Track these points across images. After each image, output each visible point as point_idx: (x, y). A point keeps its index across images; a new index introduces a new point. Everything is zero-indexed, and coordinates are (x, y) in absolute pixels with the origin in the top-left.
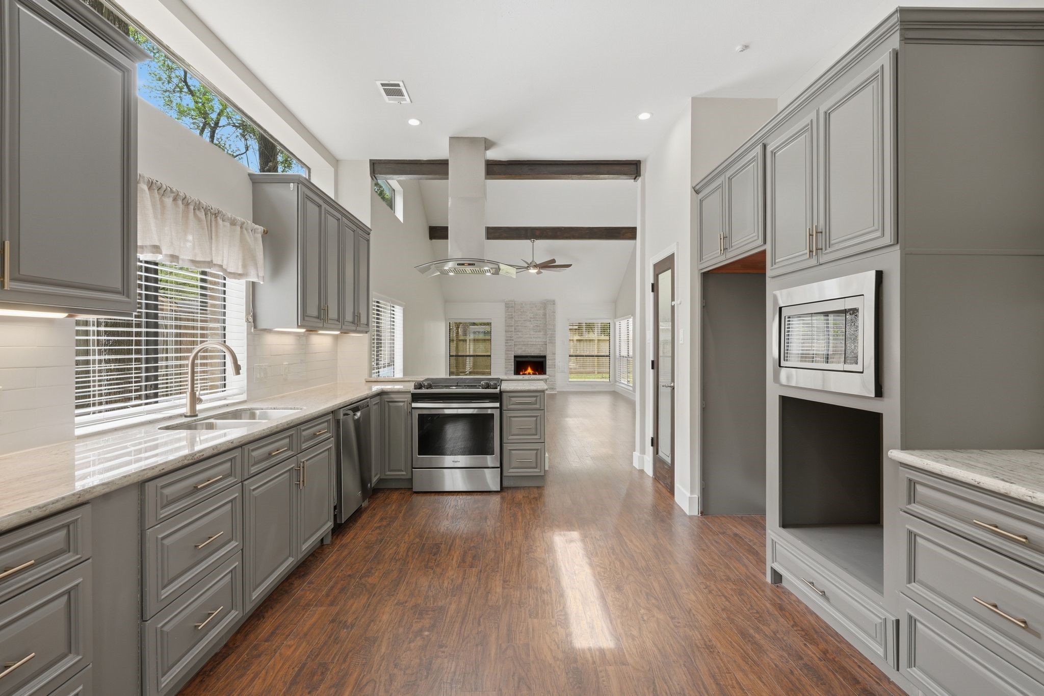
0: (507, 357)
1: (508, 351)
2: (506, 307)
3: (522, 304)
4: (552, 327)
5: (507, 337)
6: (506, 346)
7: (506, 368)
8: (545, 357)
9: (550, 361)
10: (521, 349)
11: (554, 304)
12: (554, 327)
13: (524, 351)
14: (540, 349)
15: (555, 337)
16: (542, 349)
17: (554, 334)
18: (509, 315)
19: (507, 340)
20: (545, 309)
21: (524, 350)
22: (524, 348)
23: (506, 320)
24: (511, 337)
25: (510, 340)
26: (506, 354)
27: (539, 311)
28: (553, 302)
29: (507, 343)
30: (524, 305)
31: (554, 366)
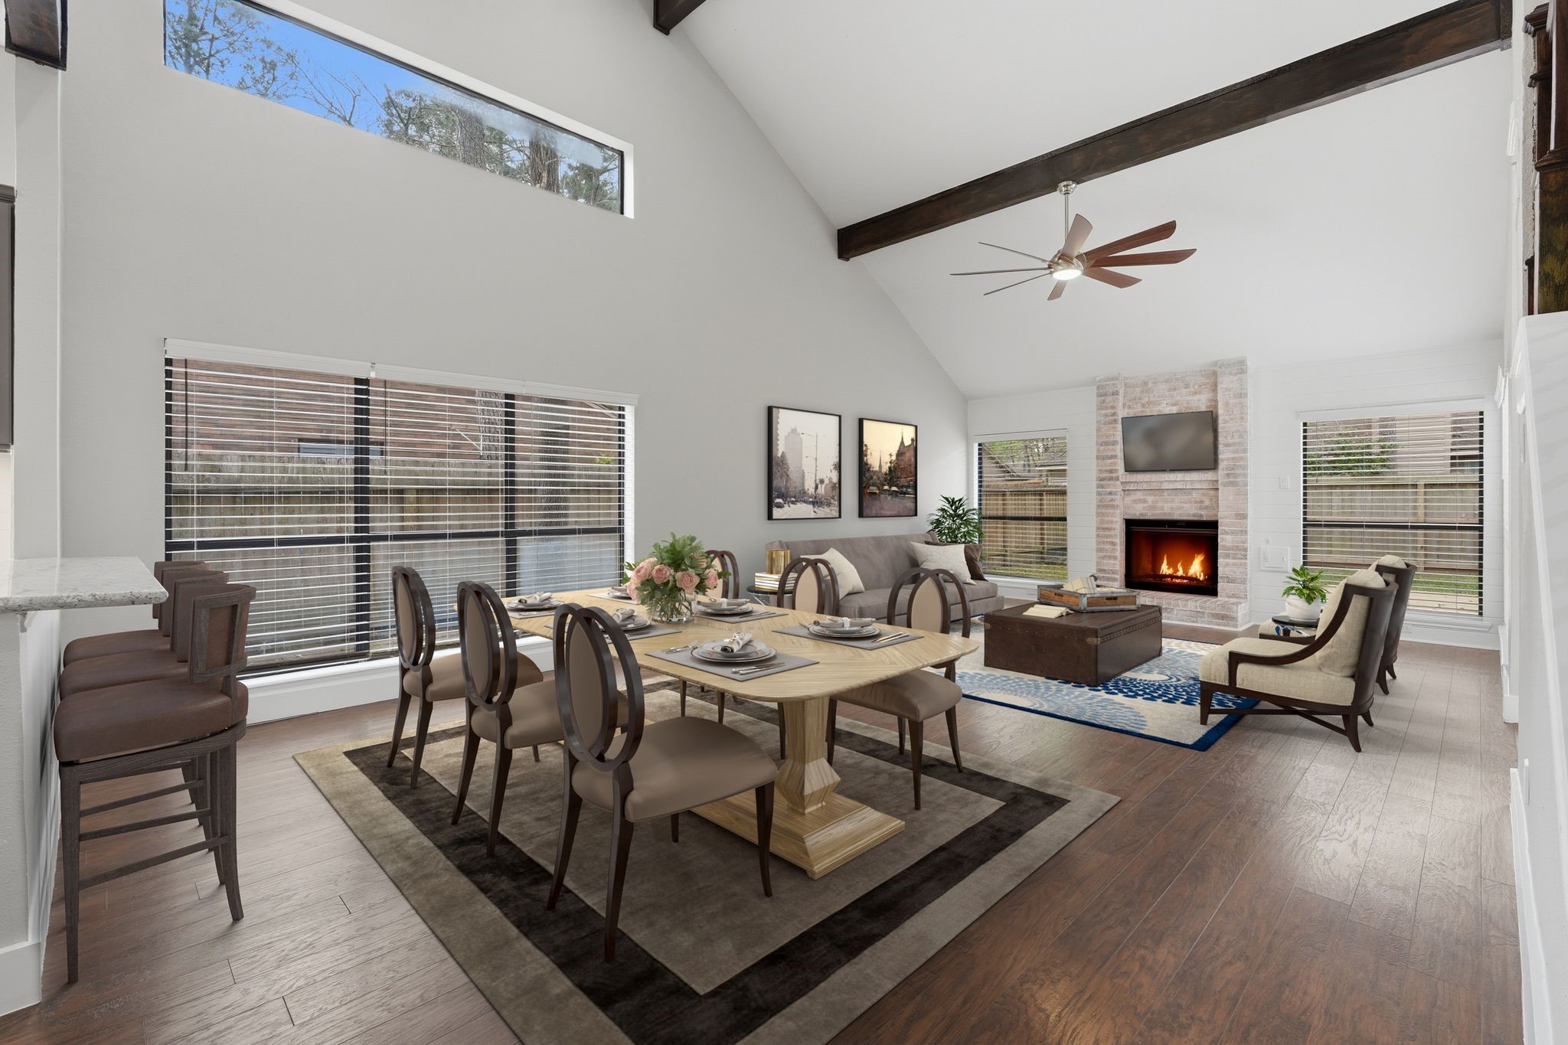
0: (1102, 522)
1: (1104, 506)
2: (1099, 395)
3: (1145, 383)
4: (1237, 440)
5: (1100, 471)
6: (1099, 494)
7: (1099, 550)
8: (1214, 525)
9: (1229, 537)
10: (1145, 501)
11: (1243, 371)
12: (1241, 436)
13: (1154, 508)
14: (1202, 502)
15: (1245, 468)
16: (1207, 503)
17: (1242, 459)
18: (1106, 415)
19: (1101, 480)
20: (1214, 388)
21: (1150, 503)
22: (1150, 499)
23: (1098, 430)
24: (1111, 471)
25: (1111, 479)
26: (1098, 515)
27: (1197, 397)
28: (1240, 367)
29: (1102, 487)
30: (1150, 385)
31: (1242, 551)
